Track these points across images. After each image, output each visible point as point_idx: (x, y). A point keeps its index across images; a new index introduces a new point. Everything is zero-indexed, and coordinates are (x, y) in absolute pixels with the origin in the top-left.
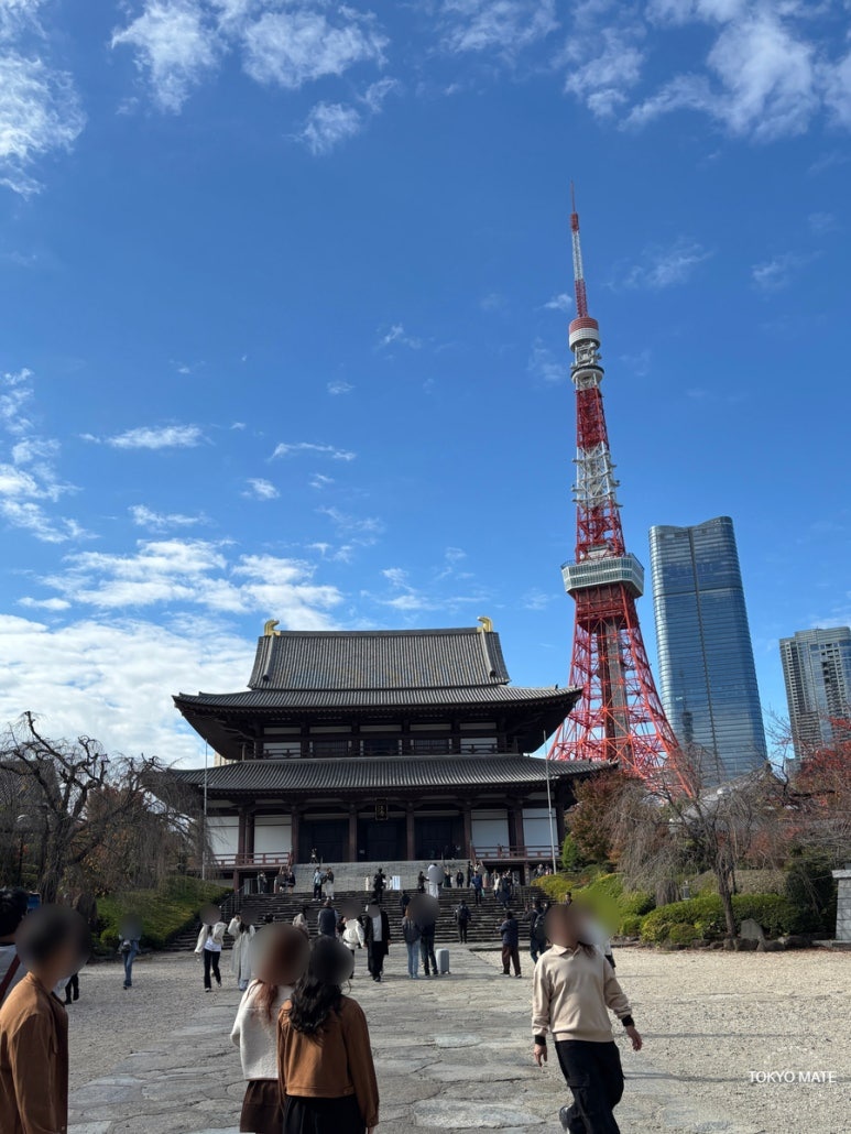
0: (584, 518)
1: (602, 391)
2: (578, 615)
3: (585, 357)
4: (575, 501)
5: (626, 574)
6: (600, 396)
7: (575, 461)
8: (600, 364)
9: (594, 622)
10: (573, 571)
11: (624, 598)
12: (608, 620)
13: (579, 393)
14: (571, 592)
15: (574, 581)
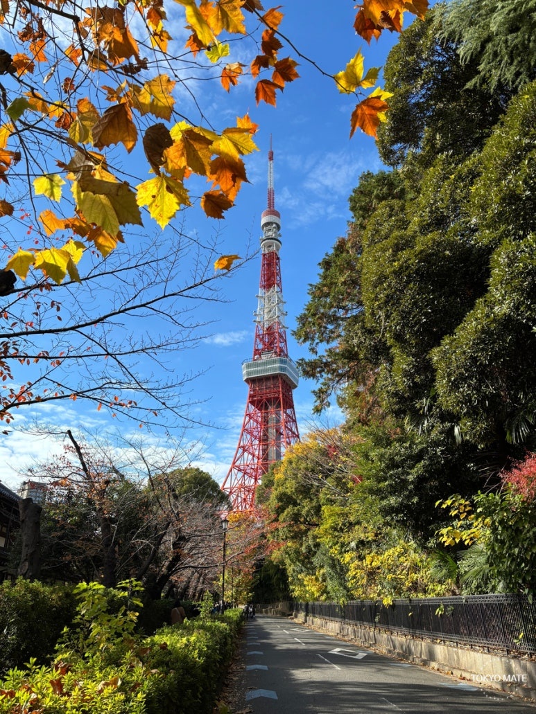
0: (261, 332)
1: (280, 256)
2: (250, 397)
3: (270, 233)
4: (255, 321)
5: (281, 368)
6: (278, 259)
7: (257, 296)
8: (279, 238)
9: (259, 401)
10: (248, 366)
11: (280, 385)
12: (269, 400)
13: (264, 255)
14: (247, 381)
15: (248, 373)
